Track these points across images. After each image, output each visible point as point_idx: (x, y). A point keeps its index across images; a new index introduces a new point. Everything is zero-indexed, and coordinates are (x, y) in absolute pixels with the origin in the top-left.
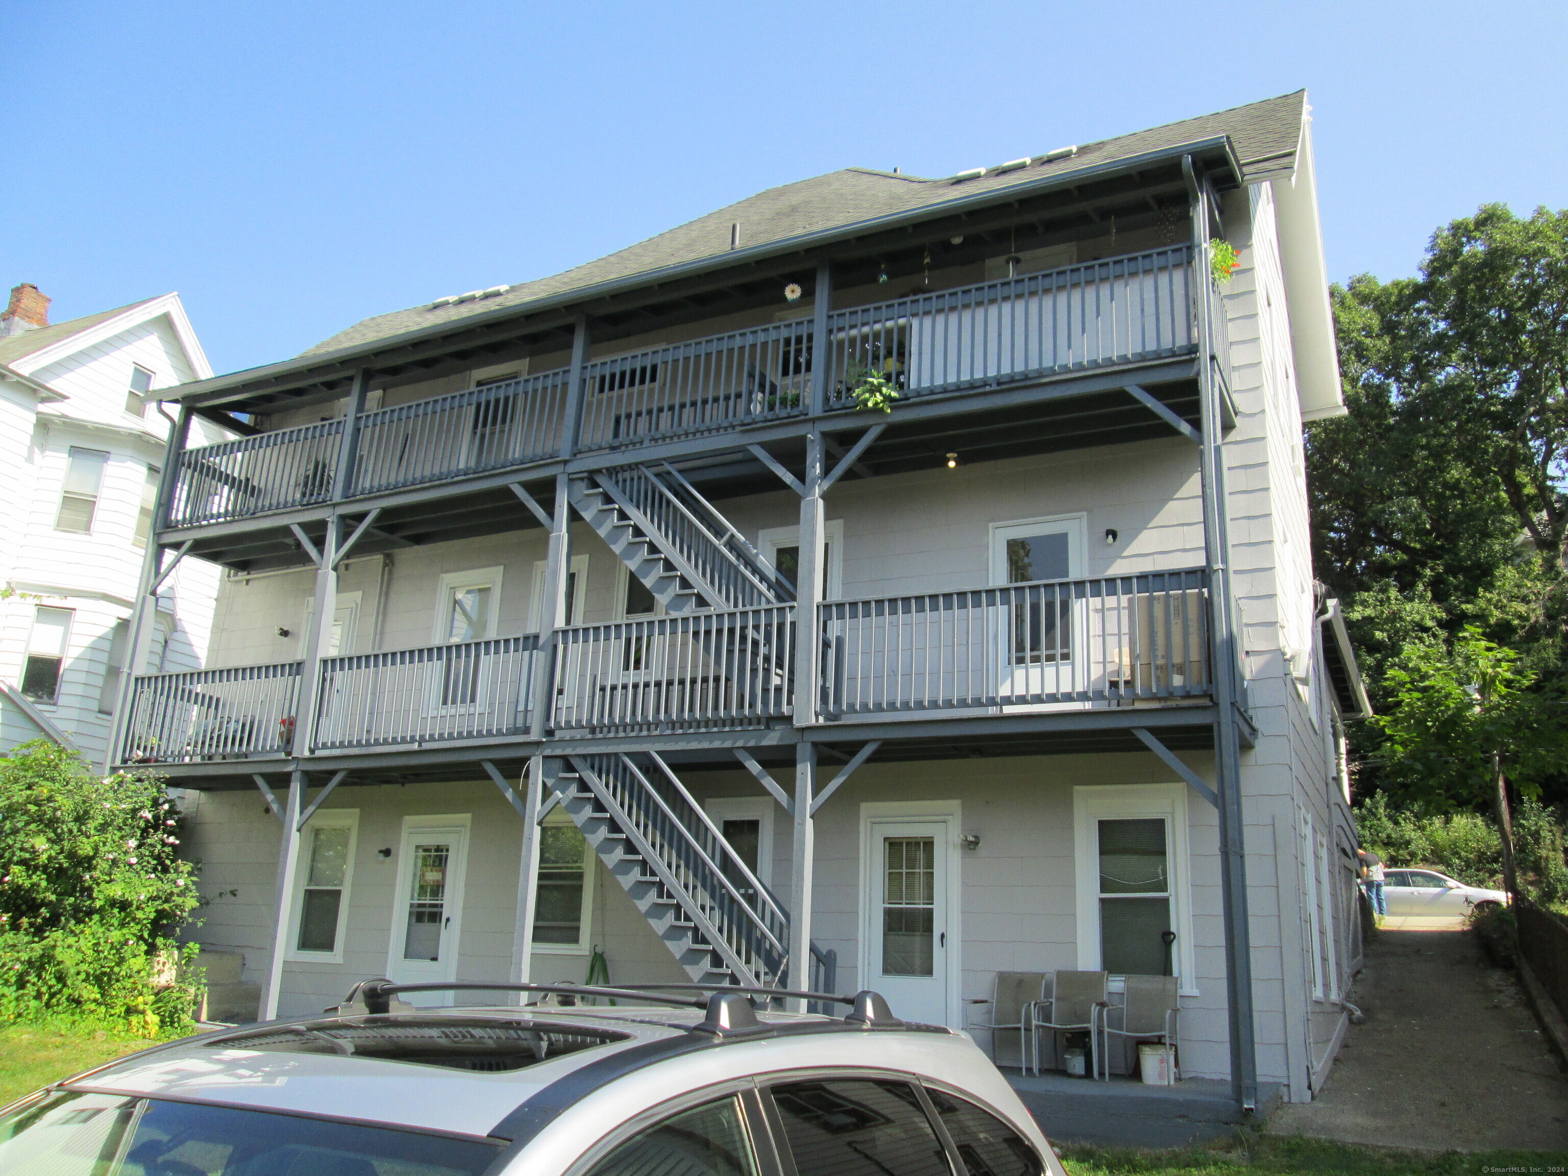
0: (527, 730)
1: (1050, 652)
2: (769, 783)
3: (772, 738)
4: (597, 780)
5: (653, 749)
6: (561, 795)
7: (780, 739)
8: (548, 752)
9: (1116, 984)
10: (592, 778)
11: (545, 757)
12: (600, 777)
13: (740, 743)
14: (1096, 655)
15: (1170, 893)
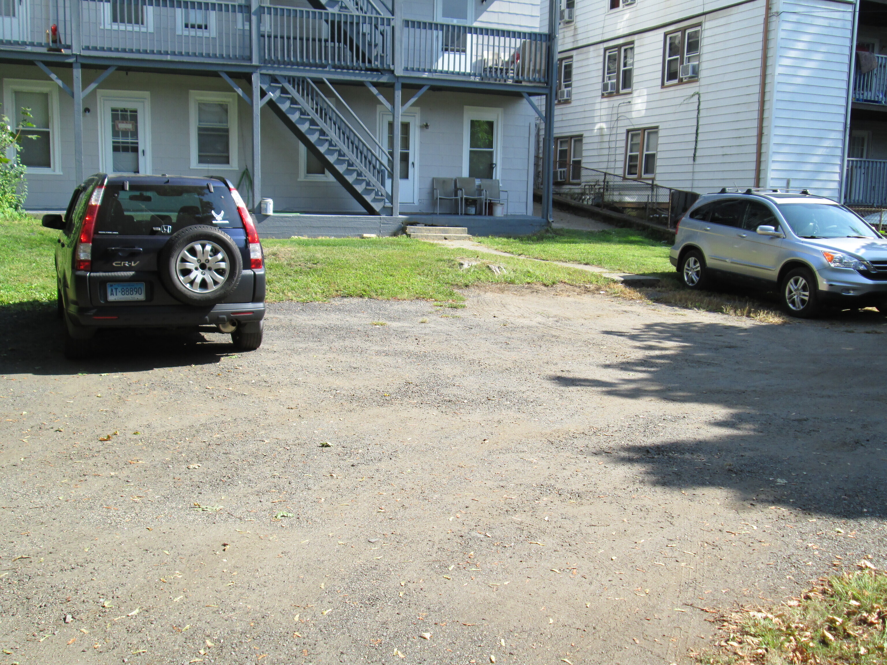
0: (250, 59)
1: (453, 48)
2: (381, 98)
3: (384, 79)
4: (292, 88)
5: (325, 77)
6: (272, 95)
7: (388, 79)
8: (264, 71)
9: (478, 182)
10: (289, 87)
11: (261, 74)
12: (294, 87)
13: (370, 79)
14: (474, 53)
15: (494, 149)
